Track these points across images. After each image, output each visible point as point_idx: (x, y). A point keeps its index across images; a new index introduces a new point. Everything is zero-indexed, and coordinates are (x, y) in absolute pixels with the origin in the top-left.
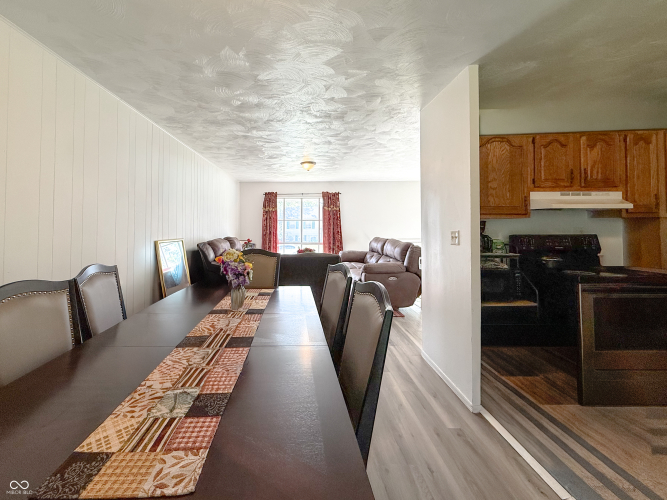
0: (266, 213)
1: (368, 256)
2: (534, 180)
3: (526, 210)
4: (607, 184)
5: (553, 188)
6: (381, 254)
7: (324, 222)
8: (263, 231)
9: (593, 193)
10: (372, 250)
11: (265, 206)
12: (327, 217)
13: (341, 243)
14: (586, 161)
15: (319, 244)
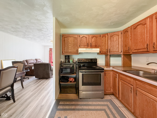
0: (50, 53)
9: (93, 49)
14: (91, 41)
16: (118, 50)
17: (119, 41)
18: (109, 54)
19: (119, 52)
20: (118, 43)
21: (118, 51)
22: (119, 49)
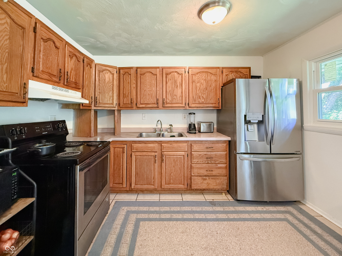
2: (33, 68)
3: (24, 98)
4: (75, 86)
5: (47, 81)
9: (70, 91)
14: (68, 66)
16: (111, 102)
17: (113, 85)
18: (93, 108)
19: (112, 106)
20: (112, 88)
21: (112, 104)
22: (113, 99)
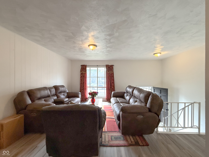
0: (81, 74)
1: (125, 95)
6: (132, 95)
7: (107, 78)
8: (80, 82)
10: (127, 92)
11: (81, 71)
12: (108, 76)
13: (114, 87)
15: (105, 87)
